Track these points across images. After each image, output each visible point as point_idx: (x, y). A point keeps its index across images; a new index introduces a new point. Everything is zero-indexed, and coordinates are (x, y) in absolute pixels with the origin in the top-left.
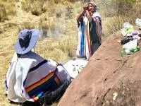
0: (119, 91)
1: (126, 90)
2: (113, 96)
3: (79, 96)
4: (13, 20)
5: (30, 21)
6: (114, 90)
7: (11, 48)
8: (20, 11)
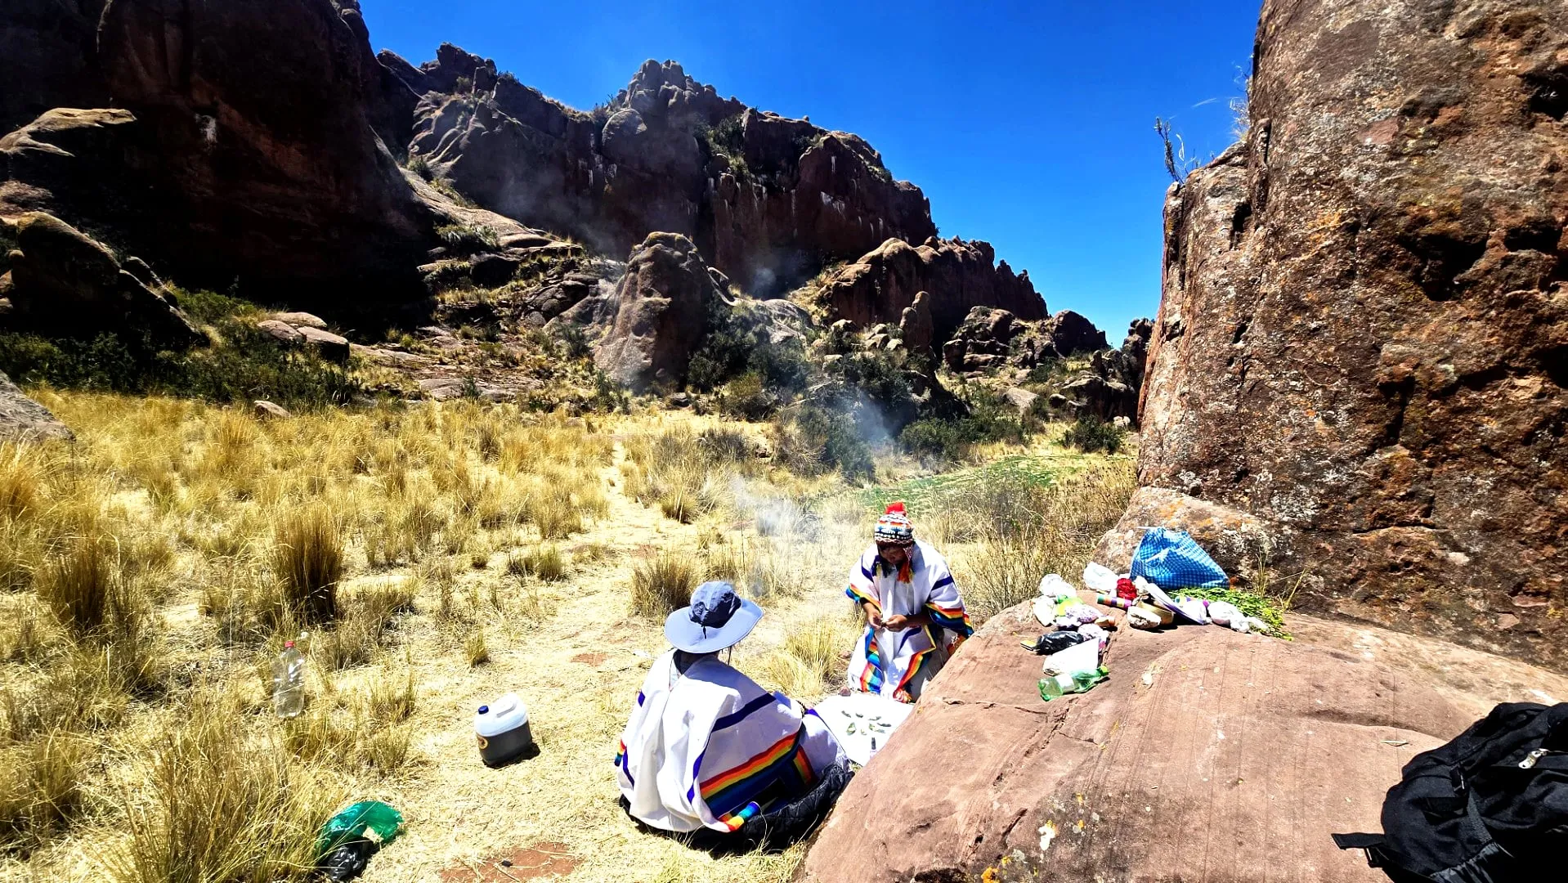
0: (1061, 820)
1: (1088, 819)
2: (1039, 835)
3: (899, 828)
4: (598, 533)
5: (659, 542)
6: (1043, 814)
7: (608, 637)
8: (619, 502)
